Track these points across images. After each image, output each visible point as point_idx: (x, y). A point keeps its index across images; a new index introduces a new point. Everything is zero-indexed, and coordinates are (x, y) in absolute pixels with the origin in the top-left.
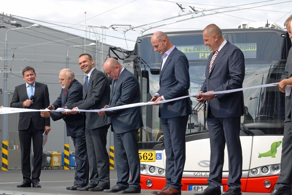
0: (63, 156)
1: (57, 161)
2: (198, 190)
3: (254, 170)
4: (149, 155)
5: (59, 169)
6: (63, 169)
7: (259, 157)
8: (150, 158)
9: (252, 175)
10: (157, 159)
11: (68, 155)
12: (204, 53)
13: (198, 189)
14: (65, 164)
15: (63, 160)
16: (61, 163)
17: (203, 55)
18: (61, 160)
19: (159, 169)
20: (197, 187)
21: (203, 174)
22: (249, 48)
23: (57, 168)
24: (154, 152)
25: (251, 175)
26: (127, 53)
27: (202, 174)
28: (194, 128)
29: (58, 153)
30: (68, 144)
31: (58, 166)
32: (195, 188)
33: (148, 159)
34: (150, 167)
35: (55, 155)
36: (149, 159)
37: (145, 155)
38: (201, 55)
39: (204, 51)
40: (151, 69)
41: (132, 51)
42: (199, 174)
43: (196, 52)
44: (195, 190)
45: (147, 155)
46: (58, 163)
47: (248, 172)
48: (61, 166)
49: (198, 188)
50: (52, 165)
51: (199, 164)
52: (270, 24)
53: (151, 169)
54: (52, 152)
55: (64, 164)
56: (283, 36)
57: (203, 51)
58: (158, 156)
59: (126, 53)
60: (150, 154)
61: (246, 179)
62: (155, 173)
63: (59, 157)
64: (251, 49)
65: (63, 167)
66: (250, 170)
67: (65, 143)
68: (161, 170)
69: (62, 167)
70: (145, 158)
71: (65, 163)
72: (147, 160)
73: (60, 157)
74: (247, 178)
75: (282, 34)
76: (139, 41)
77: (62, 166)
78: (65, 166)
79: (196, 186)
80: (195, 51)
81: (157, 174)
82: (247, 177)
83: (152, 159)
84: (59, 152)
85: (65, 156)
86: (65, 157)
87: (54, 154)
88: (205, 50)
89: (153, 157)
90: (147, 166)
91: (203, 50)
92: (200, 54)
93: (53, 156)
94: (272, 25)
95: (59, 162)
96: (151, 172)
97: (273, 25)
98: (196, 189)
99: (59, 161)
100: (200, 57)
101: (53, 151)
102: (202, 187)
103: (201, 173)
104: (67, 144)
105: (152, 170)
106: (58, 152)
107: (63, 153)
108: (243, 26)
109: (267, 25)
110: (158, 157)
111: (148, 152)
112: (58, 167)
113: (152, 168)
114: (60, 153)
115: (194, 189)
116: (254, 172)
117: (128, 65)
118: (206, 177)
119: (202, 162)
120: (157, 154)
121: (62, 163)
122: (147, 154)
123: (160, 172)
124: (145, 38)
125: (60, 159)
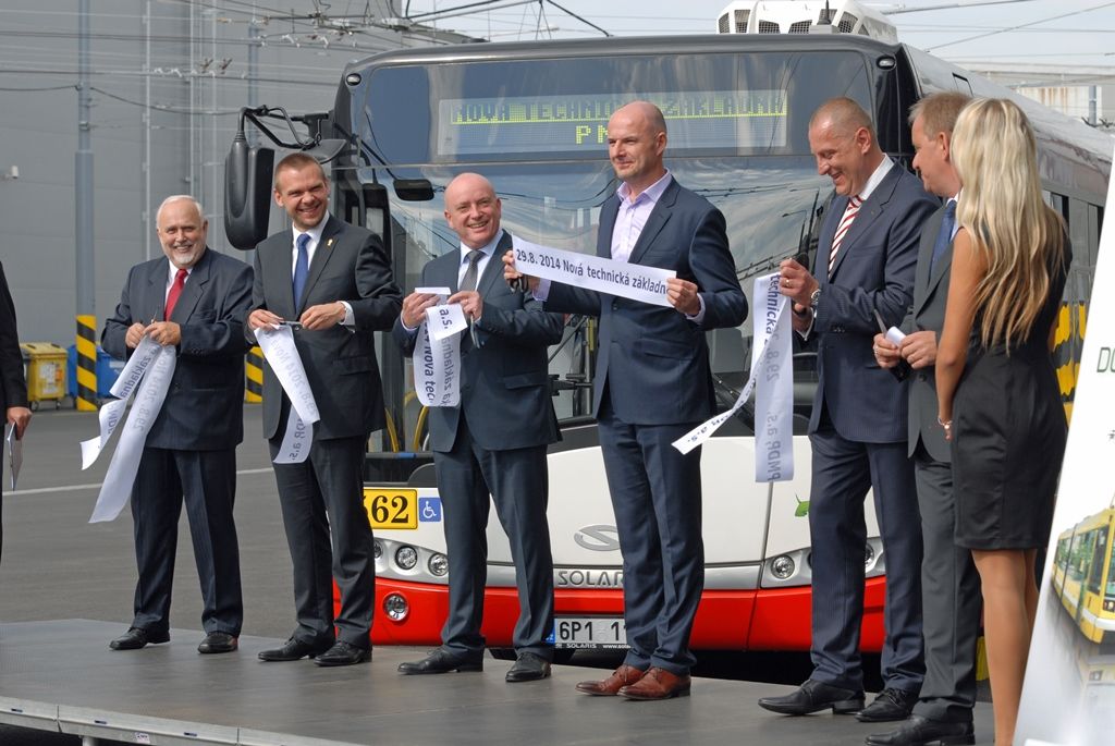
0: (75, 358)
1: (53, 381)
2: (576, 633)
3: (781, 562)
4: (395, 505)
5: (58, 408)
6: (75, 407)
7: (797, 515)
8: (399, 517)
9: (773, 582)
10: (423, 519)
11: (93, 356)
12: (594, 126)
13: (574, 630)
14: (82, 391)
15: (72, 374)
16: (67, 386)
17: (589, 131)
18: (64, 375)
19: (431, 554)
20: (573, 623)
21: (595, 574)
22: (760, 108)
23: (52, 405)
24: (413, 493)
25: (771, 579)
26: (310, 122)
27: (588, 574)
28: (558, 394)
29: (55, 350)
30: (92, 314)
31: (54, 396)
32: (564, 627)
33: (390, 518)
34: (397, 547)
35: (44, 357)
36: (395, 520)
37: (380, 503)
38: (583, 131)
39: (593, 116)
40: (396, 183)
41: (326, 116)
42: (577, 576)
43: (564, 120)
44: (565, 634)
45: (388, 505)
46: (56, 385)
47: (758, 567)
48: (66, 395)
49: (576, 627)
50: (34, 396)
51: (578, 539)
52: (836, 11)
53: (401, 554)
54: (34, 348)
55: (76, 390)
56: (884, 63)
57: (588, 118)
58: (428, 509)
59: (305, 123)
60: (399, 502)
61: (752, 596)
62: (418, 571)
63: (58, 366)
64: (766, 111)
65: (75, 399)
66: (764, 560)
67: (79, 312)
68: (438, 561)
69: (70, 403)
70: (380, 514)
71: (81, 387)
72: (388, 522)
73: (63, 365)
74: (756, 591)
75: (882, 54)
76: (352, 79)
77: (71, 394)
78: (82, 397)
79: (570, 621)
80: (560, 118)
81: (424, 573)
82: (754, 587)
83: (405, 520)
84: (58, 347)
85: (82, 360)
86: (81, 365)
87: (39, 355)
88: (598, 113)
89: (410, 510)
90: (388, 544)
91: (588, 113)
92: (579, 128)
93: (35, 361)
94: (845, 13)
95: (60, 384)
96: (402, 566)
97: (850, 15)
98: (570, 629)
99: (57, 380)
100: (579, 141)
101: (35, 342)
102: (589, 624)
103: (584, 572)
104: (88, 314)
105: (404, 557)
106: (54, 345)
107: (74, 347)
108: (736, 15)
109: (827, 15)
110: (428, 513)
111: (392, 493)
112: (55, 400)
113: (406, 551)
114: (62, 350)
115: (562, 630)
116: (779, 570)
117: (310, 40)
118: (605, 586)
119: (590, 531)
120: (422, 501)
121: (70, 385)
122: (385, 500)
123: (435, 568)
124: (374, 68)
125: (64, 372)
